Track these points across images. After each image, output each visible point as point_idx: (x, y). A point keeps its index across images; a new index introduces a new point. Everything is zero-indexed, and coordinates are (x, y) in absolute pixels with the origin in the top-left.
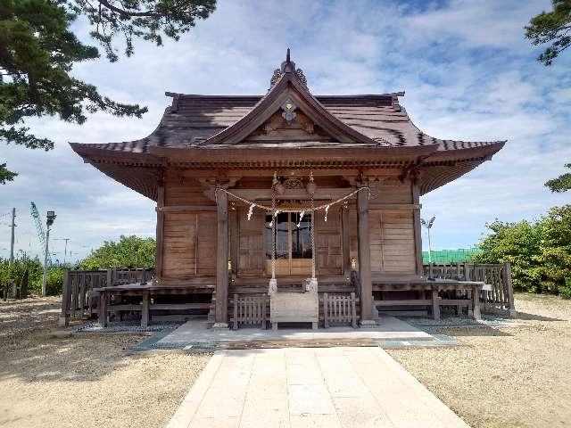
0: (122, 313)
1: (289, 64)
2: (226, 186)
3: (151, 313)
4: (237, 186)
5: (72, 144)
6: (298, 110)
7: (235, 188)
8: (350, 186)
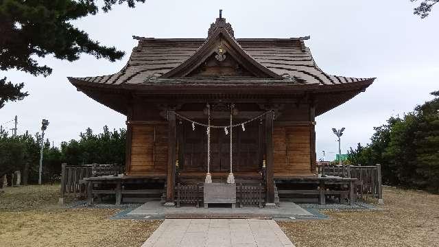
0: (102, 195)
1: (221, 20)
2: (175, 109)
3: (123, 196)
4: (182, 109)
5: (69, 78)
6: (227, 54)
7: (180, 110)
8: (260, 110)
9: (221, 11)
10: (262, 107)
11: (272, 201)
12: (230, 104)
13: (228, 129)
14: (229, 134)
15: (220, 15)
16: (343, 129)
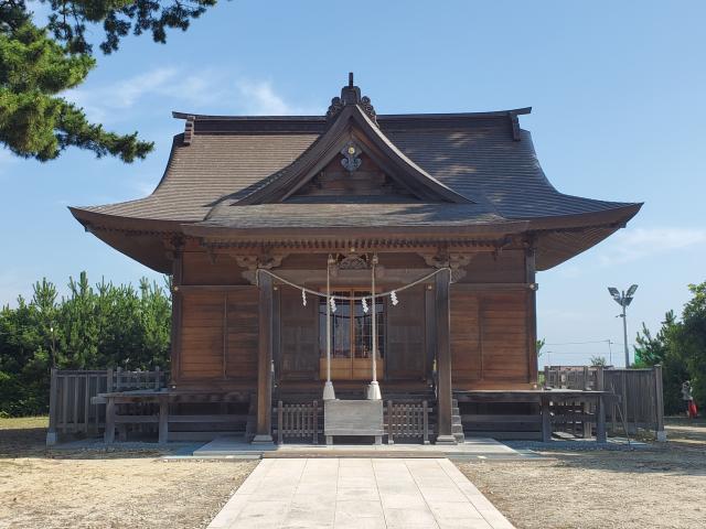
1: (351, 90)
2: (269, 266)
4: (283, 265)
6: (363, 156)
7: (280, 267)
8: (427, 266)
9: (351, 75)
10: (429, 260)
11: (448, 432)
12: (371, 256)
13: (369, 302)
14: (370, 310)
15: (351, 82)
16: (632, 289)
